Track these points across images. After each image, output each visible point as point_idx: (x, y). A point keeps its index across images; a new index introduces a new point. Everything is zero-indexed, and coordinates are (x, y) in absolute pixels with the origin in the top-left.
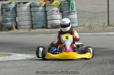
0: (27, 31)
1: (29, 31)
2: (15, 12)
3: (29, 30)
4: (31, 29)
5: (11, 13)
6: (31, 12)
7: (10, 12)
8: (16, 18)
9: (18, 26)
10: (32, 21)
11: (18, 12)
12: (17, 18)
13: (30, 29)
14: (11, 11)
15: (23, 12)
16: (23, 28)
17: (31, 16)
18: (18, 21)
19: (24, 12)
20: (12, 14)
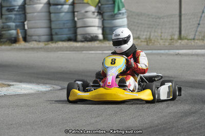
0: (42, 45)
1: (46, 45)
2: (23, 12)
3: (46, 43)
4: (50, 43)
5: (15, 15)
6: (50, 13)
7: (15, 13)
8: (23, 22)
9: (29, 36)
10: (50, 28)
11: (28, 13)
12: (26, 23)
13: (48, 41)
14: (17, 11)
15: (36, 14)
16: (36, 41)
17: (50, 21)
18: (28, 28)
19: (39, 12)
20: (18, 17)
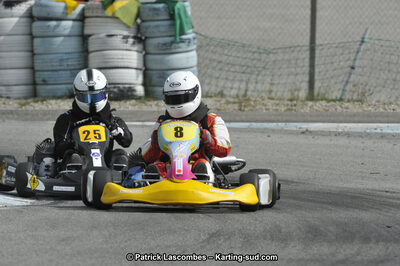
1: (22, 105)
3: (23, 101)
4: (29, 101)
6: (32, 36)
10: (32, 69)
13: (26, 98)
17: (32, 53)
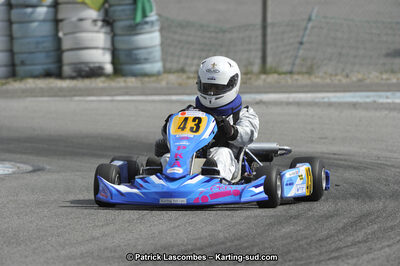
1: (3, 84)
3: (4, 81)
6: (10, 23)
10: (11, 52)
17: (11, 37)
